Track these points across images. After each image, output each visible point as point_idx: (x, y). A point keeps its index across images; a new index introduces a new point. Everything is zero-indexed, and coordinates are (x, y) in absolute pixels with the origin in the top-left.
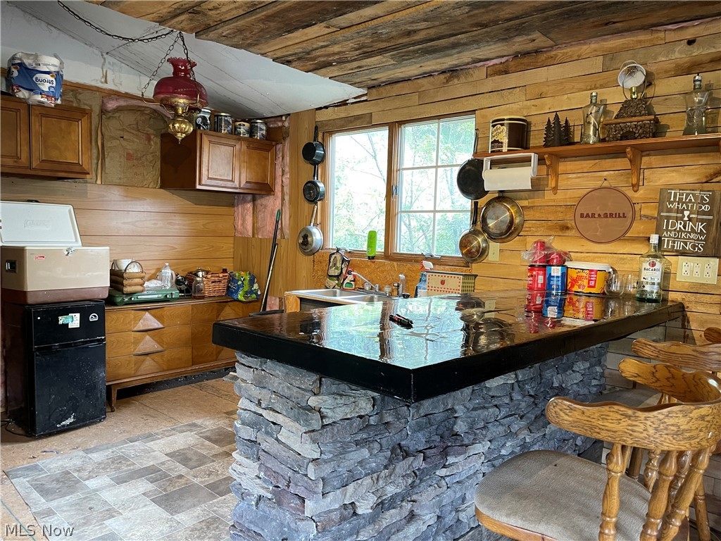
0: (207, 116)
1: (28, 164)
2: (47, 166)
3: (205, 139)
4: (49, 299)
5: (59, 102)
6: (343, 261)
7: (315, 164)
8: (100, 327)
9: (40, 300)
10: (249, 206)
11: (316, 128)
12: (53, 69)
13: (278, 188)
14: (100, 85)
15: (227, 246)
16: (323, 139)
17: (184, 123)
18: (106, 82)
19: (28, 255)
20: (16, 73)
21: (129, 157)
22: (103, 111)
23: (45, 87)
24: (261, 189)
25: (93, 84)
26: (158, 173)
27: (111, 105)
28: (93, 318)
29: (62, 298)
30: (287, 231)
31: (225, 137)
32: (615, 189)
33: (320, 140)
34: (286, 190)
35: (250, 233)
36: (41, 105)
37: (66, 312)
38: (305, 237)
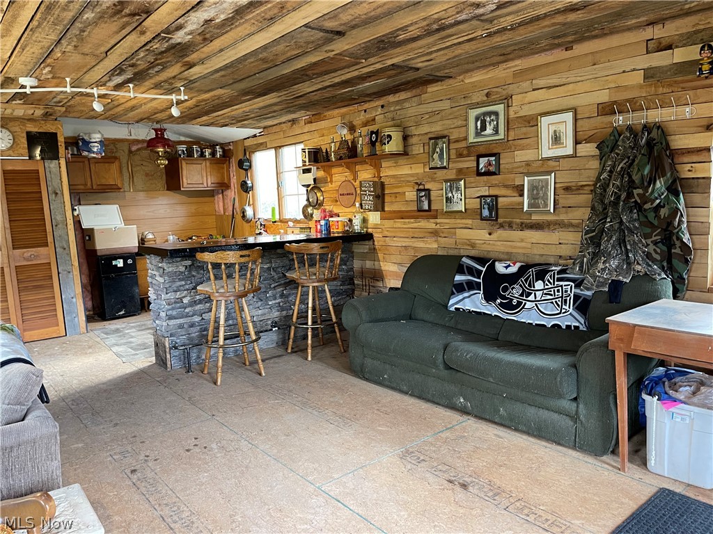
0: (185, 149)
1: (91, 188)
2: (100, 187)
3: (184, 163)
4: (108, 253)
5: (103, 154)
6: (261, 225)
7: (246, 170)
8: (134, 266)
9: (103, 254)
10: (220, 196)
11: (245, 150)
12: (98, 140)
13: (232, 185)
14: (128, 137)
15: (211, 221)
16: (250, 156)
17: (162, 160)
18: (131, 135)
19: (95, 231)
20: (81, 144)
21: (147, 175)
22: (130, 152)
23: (95, 150)
24: (223, 186)
25: (124, 137)
26: (164, 182)
27: (134, 148)
28: (130, 261)
29: (114, 252)
30: (238, 210)
31: (196, 159)
32: (349, 181)
33: (248, 157)
34: (236, 186)
35: (222, 212)
36: (94, 158)
37: (116, 258)
38: (243, 213)
